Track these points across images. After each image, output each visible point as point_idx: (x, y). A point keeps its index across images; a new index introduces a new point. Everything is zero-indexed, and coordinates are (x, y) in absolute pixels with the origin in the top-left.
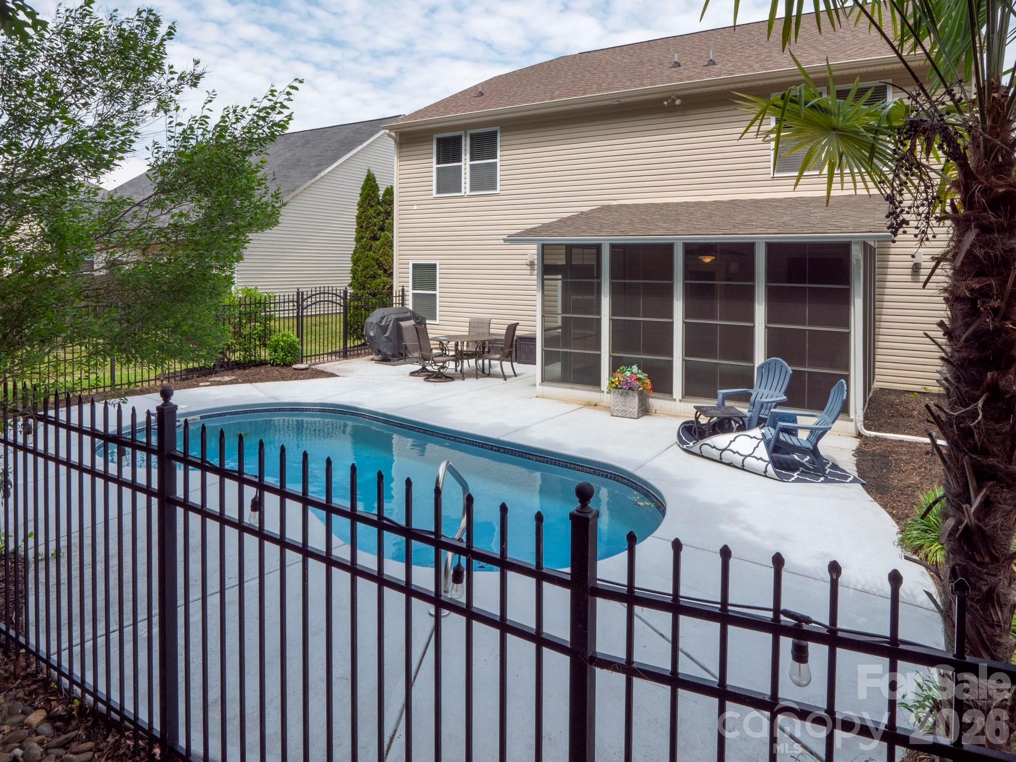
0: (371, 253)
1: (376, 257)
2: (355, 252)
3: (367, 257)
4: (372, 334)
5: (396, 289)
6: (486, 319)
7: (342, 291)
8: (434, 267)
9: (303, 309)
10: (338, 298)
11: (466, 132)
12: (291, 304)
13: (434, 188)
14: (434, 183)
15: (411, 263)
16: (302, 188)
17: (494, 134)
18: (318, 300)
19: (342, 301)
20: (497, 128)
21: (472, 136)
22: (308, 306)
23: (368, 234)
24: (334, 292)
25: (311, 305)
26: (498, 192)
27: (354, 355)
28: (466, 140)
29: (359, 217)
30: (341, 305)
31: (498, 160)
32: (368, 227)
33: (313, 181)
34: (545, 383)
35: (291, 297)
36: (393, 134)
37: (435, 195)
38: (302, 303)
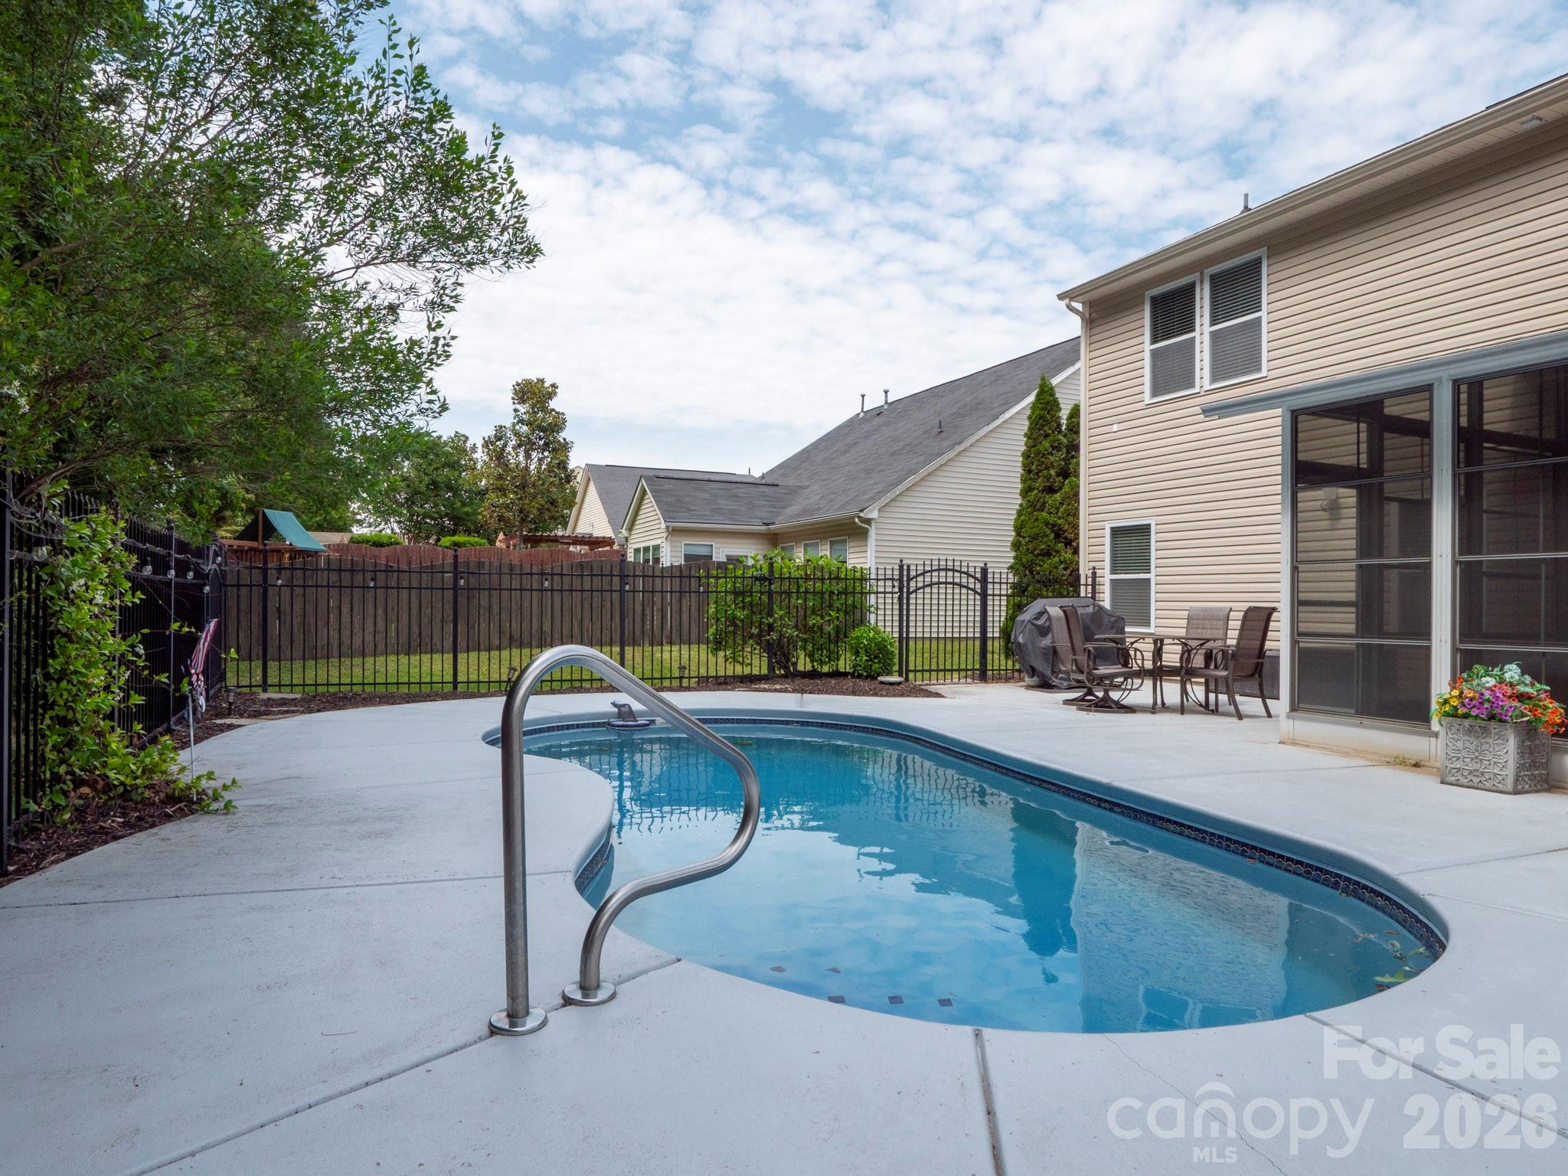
0: (1044, 514)
1: (1052, 519)
2: (1020, 513)
3: (1037, 520)
4: (1021, 640)
5: (1084, 571)
6: (1220, 609)
7: (978, 570)
8: (1145, 529)
9: (909, 594)
10: (971, 580)
11: (1202, 274)
12: (889, 583)
13: (1147, 388)
14: (1147, 380)
15: (1108, 526)
16: (973, 439)
17: (1256, 264)
18: (935, 580)
19: (978, 586)
20: (1262, 252)
21: (1214, 279)
22: (917, 589)
23: (1040, 483)
24: (964, 569)
25: (924, 587)
26: (1264, 373)
27: (1000, 679)
28: (1202, 290)
29: (1026, 455)
30: (976, 592)
31: (1263, 314)
32: (1040, 471)
33: (991, 427)
34: (1294, 714)
35: (889, 572)
36: (1079, 306)
37: (1148, 399)
38: (908, 584)
